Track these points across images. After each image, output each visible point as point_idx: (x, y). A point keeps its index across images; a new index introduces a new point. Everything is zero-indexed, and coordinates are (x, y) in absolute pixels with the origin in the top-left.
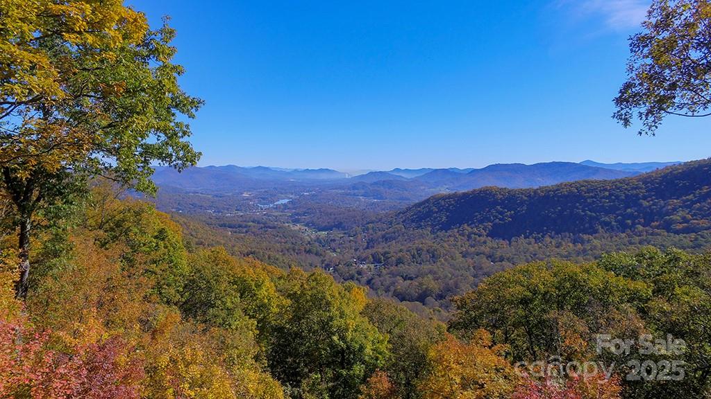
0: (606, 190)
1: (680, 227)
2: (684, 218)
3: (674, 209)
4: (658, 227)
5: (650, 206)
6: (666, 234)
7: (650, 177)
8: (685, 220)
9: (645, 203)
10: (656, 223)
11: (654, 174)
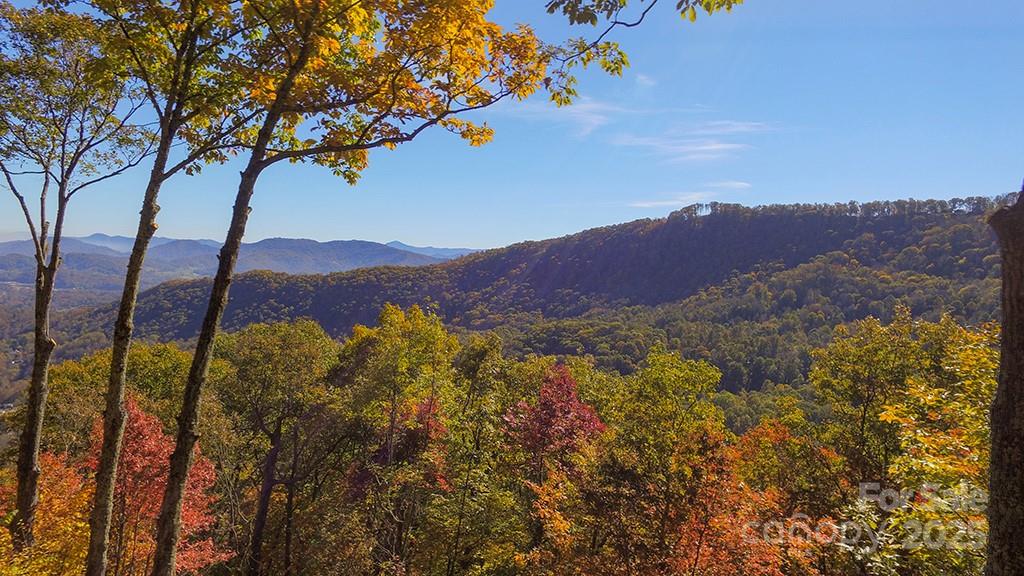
0: (408, 279)
1: (478, 322)
2: (482, 312)
3: (475, 303)
4: (458, 324)
5: (452, 300)
6: (465, 331)
7: (453, 265)
8: (483, 315)
9: (449, 296)
10: (457, 319)
11: (457, 262)
